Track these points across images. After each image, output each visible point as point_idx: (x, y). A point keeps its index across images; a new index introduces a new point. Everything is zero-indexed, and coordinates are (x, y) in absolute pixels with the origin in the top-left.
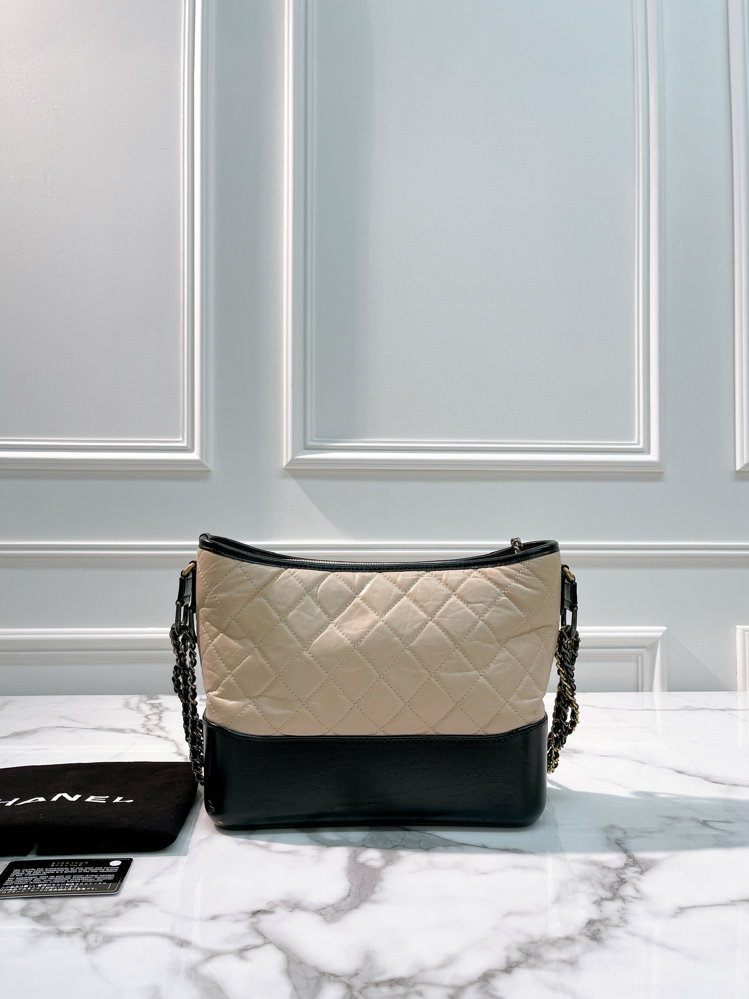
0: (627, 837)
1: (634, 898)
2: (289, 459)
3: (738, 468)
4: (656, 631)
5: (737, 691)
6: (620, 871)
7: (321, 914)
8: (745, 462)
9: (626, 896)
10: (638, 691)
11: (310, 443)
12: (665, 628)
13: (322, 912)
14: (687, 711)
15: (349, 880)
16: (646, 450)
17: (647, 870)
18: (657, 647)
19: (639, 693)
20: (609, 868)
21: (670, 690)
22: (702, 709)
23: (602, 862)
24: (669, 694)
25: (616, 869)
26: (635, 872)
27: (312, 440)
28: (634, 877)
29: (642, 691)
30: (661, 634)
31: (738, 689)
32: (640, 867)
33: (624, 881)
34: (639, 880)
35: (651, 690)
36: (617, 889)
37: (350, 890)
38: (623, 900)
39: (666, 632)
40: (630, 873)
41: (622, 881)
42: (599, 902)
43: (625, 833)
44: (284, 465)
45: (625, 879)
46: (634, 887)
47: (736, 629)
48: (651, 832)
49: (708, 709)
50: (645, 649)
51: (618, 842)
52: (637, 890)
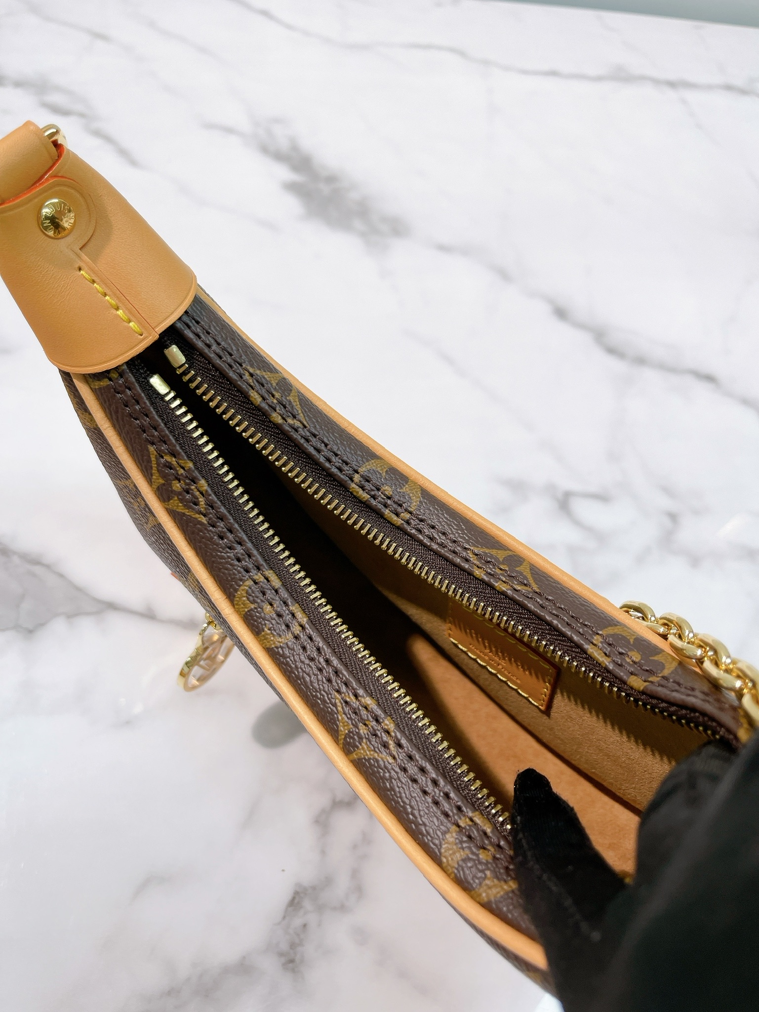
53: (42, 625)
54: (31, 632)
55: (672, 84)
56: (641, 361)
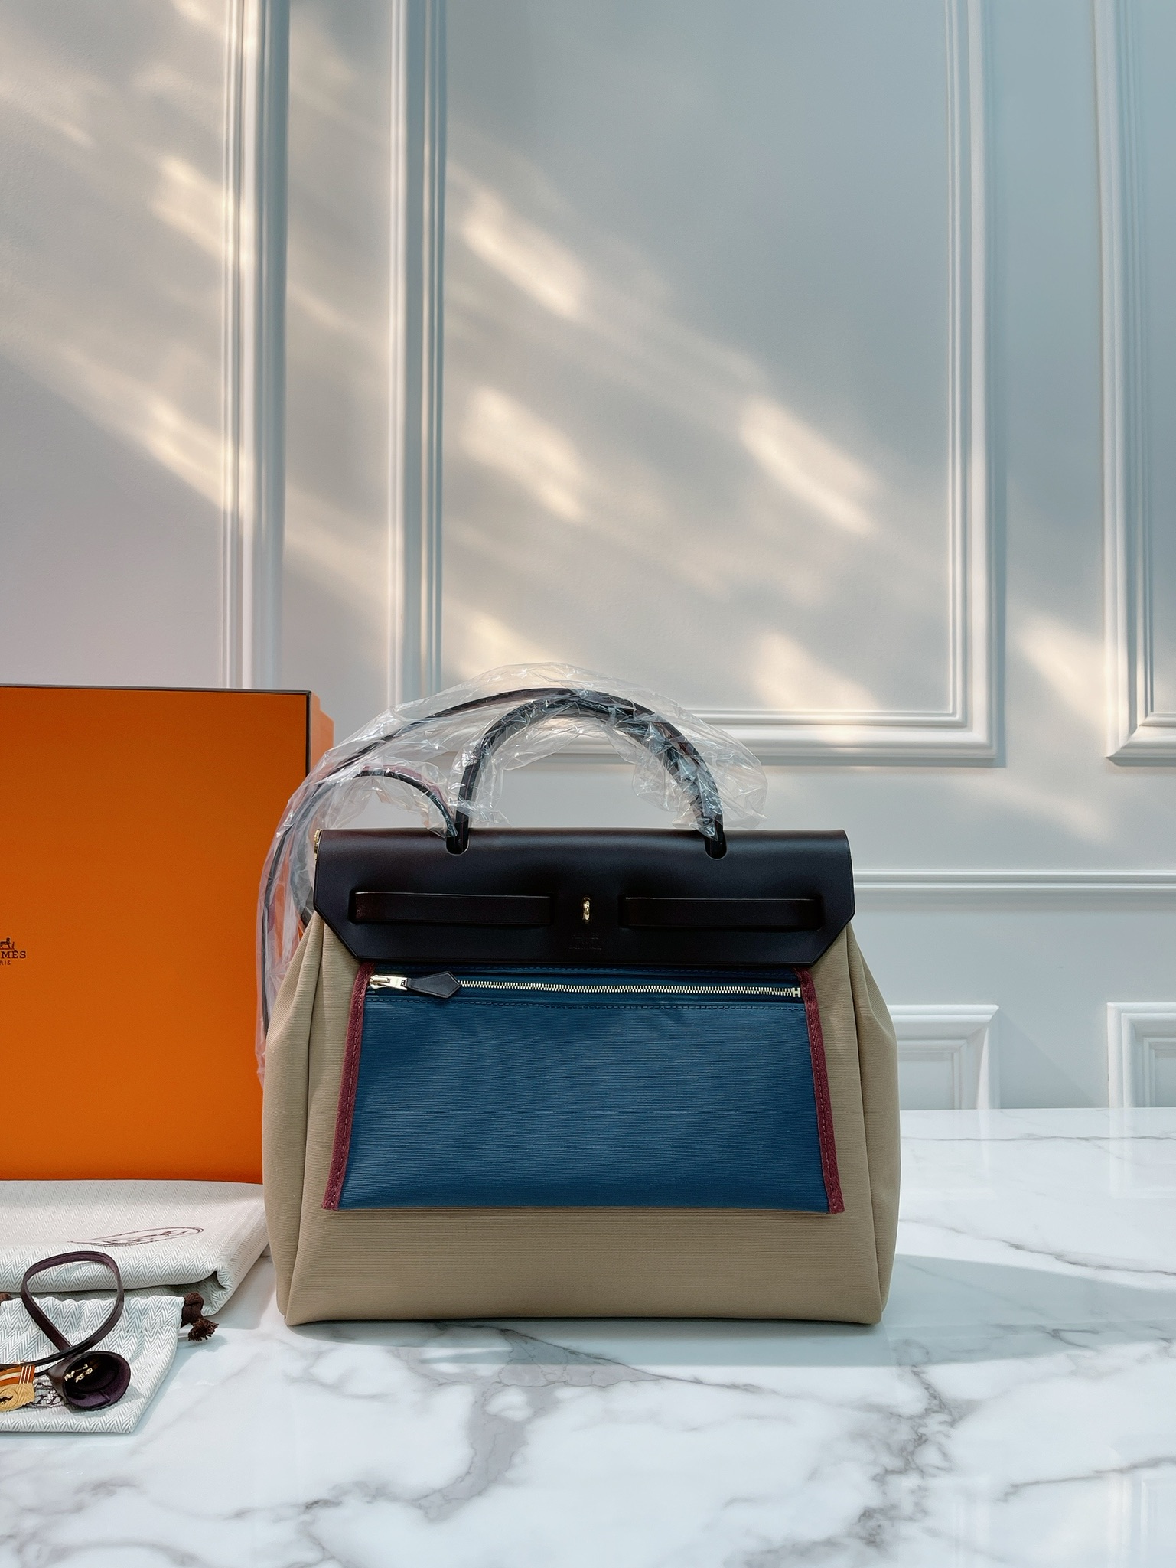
0: (930, 1360)
1: (938, 1468)
3: (1110, 751)
4: (982, 1011)
5: (1110, 1107)
6: (918, 1420)
7: (420, 1507)
9: (928, 1465)
10: (954, 1109)
12: (996, 1007)
13: (423, 1502)
14: (1028, 1141)
15: (472, 1446)
16: (966, 725)
17: (961, 1418)
18: (984, 1038)
20: (900, 1416)
21: (1004, 1106)
22: (1052, 1137)
23: (889, 1407)
24: (1001, 1112)
25: (911, 1418)
26: (942, 1423)
28: (938, 1432)
29: (960, 1108)
30: (991, 1016)
31: (1110, 1103)
32: (951, 1415)
33: (924, 1438)
34: (948, 1436)
35: (974, 1107)
36: (912, 1453)
37: (472, 1462)
39: (997, 1014)
40: (934, 1425)
41: (921, 1440)
42: (881, 1478)
43: (927, 1353)
45: (925, 1435)
46: (939, 1449)
47: (1107, 1009)
48: (968, 1351)
49: (1063, 1138)
50: (962, 1042)
51: (915, 1369)
52: (945, 1455)
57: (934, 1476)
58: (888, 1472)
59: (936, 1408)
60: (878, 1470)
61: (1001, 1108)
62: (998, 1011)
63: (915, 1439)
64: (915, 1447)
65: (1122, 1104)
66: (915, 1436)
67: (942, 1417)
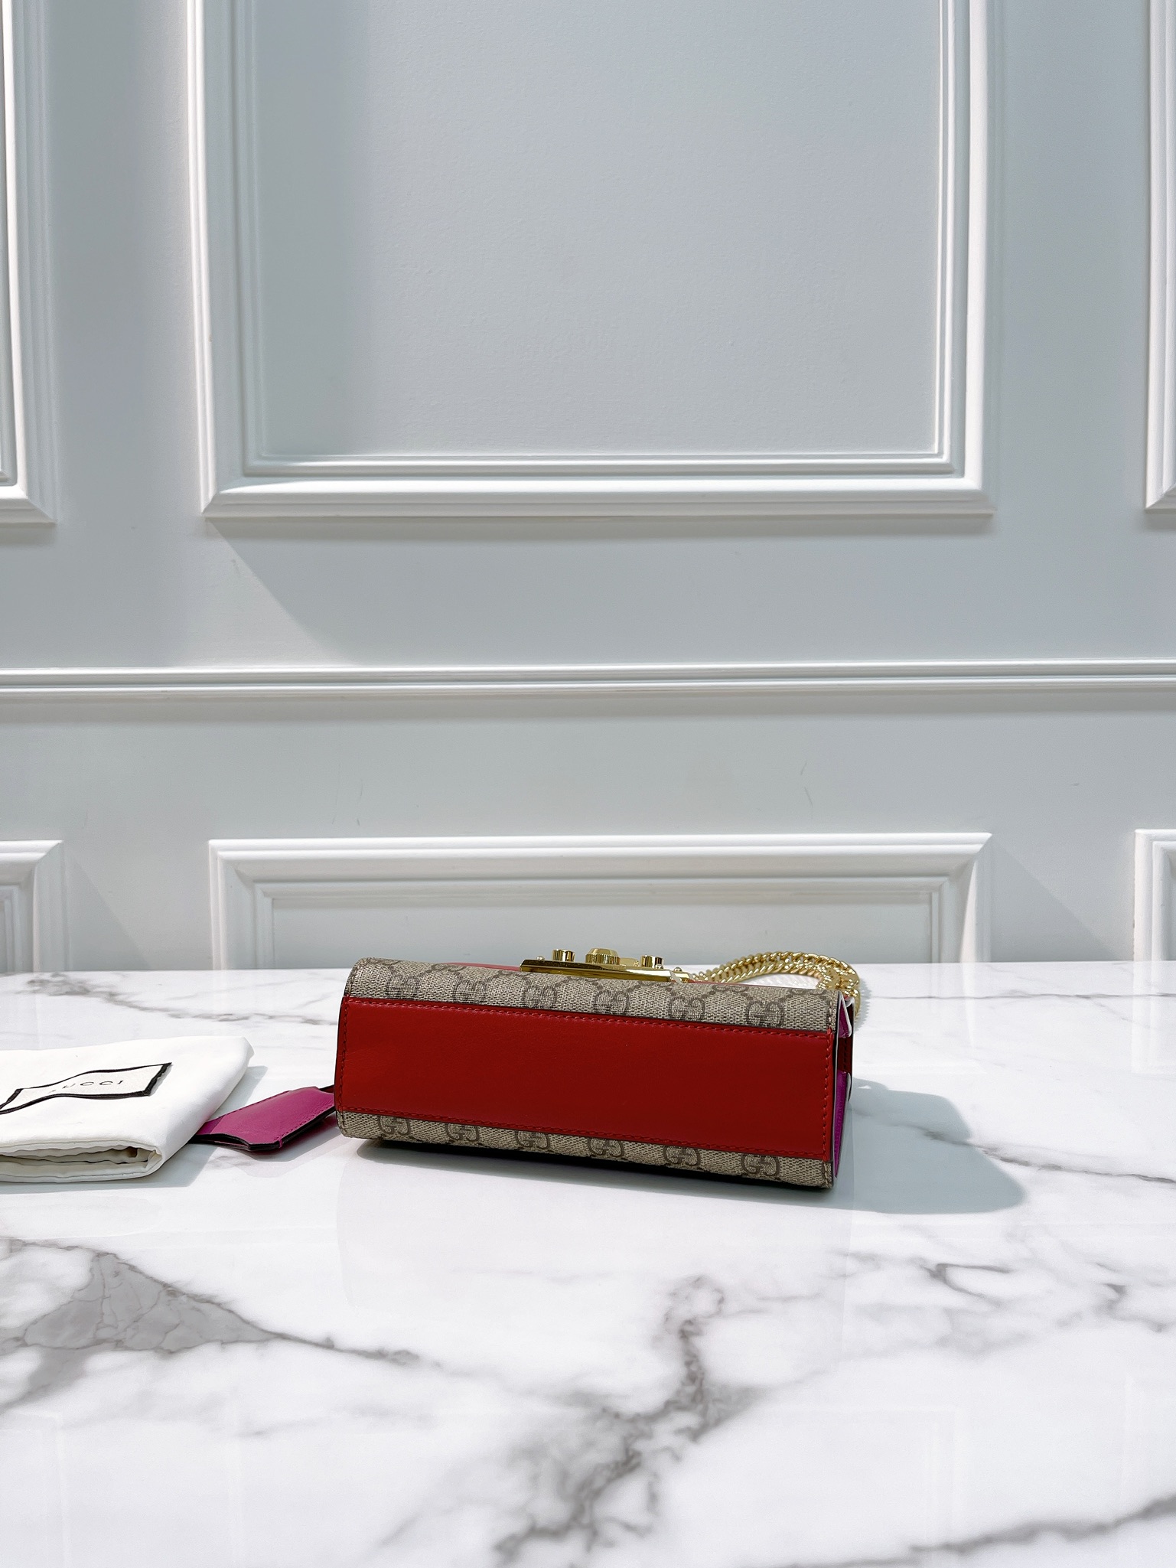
0: (719, 1313)
1: (629, 1528)
2: (211, 495)
3: (1150, 502)
4: (970, 841)
5: (1133, 960)
6: (642, 1426)
8: (1166, 487)
9: (612, 1520)
10: (931, 962)
11: (255, 463)
12: (988, 835)
14: (1013, 1000)
16: (954, 468)
17: (718, 1422)
18: (970, 876)
19: (933, 964)
20: (617, 1416)
22: (1043, 995)
23: (607, 1396)
24: (989, 966)
25: (635, 1419)
26: (679, 1432)
27: (260, 457)
28: (667, 1449)
29: (939, 961)
30: (978, 847)
31: (1135, 956)
32: (704, 1414)
33: (634, 1461)
34: (677, 1458)
35: (956, 959)
36: (597, 1494)
38: (594, 1535)
39: (988, 844)
40: (665, 1434)
41: (628, 1464)
42: (508, 1548)
43: (721, 1301)
44: (203, 508)
45: (638, 1454)
46: (650, 1485)
47: (1135, 837)
48: (787, 1299)
49: (1056, 995)
50: (946, 879)
51: (689, 1328)
52: (653, 1499)
53: (188, 1348)
54: (172, 1353)
55: (1087, 997)
56: (1056, 1168)
57: (610, 1544)
58: (536, 1532)
59: (685, 1401)
60: (518, 1526)
61: (992, 961)
62: (991, 839)
63: (617, 1464)
64: (610, 1481)
65: (1150, 955)
66: (620, 1457)
67: (688, 1420)
